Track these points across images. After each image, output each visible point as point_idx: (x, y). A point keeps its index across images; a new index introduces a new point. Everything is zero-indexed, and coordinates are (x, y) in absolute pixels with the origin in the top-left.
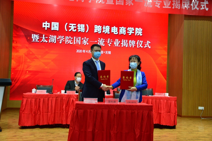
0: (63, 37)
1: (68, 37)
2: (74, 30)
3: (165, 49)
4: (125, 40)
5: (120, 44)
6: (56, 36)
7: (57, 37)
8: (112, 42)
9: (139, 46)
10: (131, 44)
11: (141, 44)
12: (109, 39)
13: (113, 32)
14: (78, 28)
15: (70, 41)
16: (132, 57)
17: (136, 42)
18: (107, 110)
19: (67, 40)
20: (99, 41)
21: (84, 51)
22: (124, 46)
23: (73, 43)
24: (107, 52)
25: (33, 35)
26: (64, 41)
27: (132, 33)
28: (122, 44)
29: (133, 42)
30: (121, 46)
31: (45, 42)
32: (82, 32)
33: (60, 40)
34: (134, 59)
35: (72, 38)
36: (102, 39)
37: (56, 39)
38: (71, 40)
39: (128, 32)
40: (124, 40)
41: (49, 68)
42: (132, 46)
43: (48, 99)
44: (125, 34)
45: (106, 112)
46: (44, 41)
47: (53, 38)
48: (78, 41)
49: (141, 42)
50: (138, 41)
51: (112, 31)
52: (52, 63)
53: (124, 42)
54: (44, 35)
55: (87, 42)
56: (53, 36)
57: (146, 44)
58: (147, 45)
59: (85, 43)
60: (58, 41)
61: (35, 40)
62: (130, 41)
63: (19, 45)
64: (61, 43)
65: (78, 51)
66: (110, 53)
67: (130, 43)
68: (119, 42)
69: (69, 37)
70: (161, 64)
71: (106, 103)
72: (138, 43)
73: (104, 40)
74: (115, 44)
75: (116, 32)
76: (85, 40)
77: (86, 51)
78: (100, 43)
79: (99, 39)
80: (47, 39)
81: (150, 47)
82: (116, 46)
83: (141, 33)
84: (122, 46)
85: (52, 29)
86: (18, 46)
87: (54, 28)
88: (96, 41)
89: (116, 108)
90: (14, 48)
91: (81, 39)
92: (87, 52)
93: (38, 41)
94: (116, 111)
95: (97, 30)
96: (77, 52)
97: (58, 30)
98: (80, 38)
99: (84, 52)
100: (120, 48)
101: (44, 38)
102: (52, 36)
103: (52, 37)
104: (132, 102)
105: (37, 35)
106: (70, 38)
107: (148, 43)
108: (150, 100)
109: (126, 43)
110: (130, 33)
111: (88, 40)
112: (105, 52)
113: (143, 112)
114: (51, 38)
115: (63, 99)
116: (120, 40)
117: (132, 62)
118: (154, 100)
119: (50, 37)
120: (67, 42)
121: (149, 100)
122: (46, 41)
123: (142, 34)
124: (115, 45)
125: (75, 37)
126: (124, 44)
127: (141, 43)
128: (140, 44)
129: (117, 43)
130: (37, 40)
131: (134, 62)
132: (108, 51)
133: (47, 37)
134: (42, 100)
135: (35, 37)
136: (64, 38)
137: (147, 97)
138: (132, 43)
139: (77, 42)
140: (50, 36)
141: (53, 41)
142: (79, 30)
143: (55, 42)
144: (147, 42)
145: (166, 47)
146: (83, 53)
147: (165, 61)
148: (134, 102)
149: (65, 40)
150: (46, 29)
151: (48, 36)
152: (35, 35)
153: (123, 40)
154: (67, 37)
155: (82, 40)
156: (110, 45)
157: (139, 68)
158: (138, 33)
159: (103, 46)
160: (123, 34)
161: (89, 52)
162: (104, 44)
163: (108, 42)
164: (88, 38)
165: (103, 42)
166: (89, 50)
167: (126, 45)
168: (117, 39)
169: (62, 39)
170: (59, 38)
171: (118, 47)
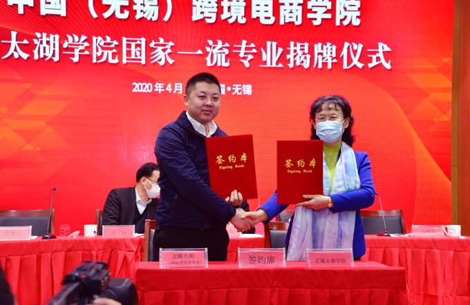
1: (100, 38)
2: (122, 12)
3: (443, 70)
4: (298, 44)
5: (283, 59)
6: (57, 37)
7: (63, 38)
8: (253, 54)
9: (348, 65)
10: (320, 57)
11: (355, 55)
12: (244, 42)
13: (258, 18)
14: (135, 7)
15: (110, 52)
16: (322, 103)
17: (339, 51)
18: (246, 290)
19: (97, 50)
20: (208, 49)
21: (159, 87)
22: (298, 64)
23: (120, 59)
26: (86, 53)
27: (323, 19)
29: (329, 51)
30: (286, 67)
31: (19, 56)
32: (149, 19)
33: (73, 50)
34: (330, 109)
35: (115, 43)
36: (220, 42)
37: (61, 46)
38: (111, 49)
39: (310, 16)
40: (295, 45)
41: (38, 149)
42: (325, 64)
43: (39, 259)
44: (299, 22)
45: (240, 295)
46: (16, 56)
47: (48, 43)
48: (138, 53)
49: (355, 48)
50: (346, 44)
51: (254, 15)
52: (49, 129)
53: (295, 51)
54: (14, 34)
55: (169, 54)
56: (48, 36)
57: (375, 53)
58: (378, 59)
59: (160, 60)
60: (65, 54)
64: (76, 59)
65: (138, 87)
66: (248, 90)
67: (319, 54)
68: (280, 50)
69: (105, 39)
70: (432, 122)
71: (241, 265)
72: (344, 52)
73: (227, 45)
74: (264, 59)
75: (269, 18)
76: (160, 49)
77: (165, 87)
78: (215, 56)
79: (210, 42)
80: (29, 48)
81: (388, 66)
82: (268, 65)
83: (357, 17)
84: (291, 65)
85: (43, 12)
87: (48, 6)
88: (200, 52)
89: (275, 283)
91: (147, 44)
92: (169, 88)
94: (276, 295)
95: (202, 13)
96: (134, 90)
97: (63, 13)
98: (143, 40)
99: (160, 91)
100: (284, 71)
101: (14, 43)
102: (45, 35)
103: (45, 39)
104: (333, 261)
106: (110, 44)
107: (380, 50)
108: (396, 251)
109: (304, 54)
110: (315, 19)
111: (172, 47)
112: (232, 87)
113: (370, 294)
114: (41, 43)
115: (91, 255)
116: (284, 44)
117: (323, 119)
118: (409, 251)
119: (36, 41)
120: (98, 58)
121: (391, 252)
122: (25, 56)
123: (359, 21)
124: (265, 63)
125: (124, 39)
126: (297, 58)
127: (355, 52)
128: (353, 53)
129: (271, 54)
131: (332, 118)
132: (243, 82)
133: (26, 42)
134: (16, 262)
136: (86, 44)
137: (384, 240)
138: (324, 52)
139: (133, 56)
140: (38, 35)
141: (49, 55)
142: (138, 12)
143: (56, 59)
144: (377, 48)
145: (447, 60)
146: (154, 93)
147: (444, 113)
148: (338, 260)
149: (89, 48)
150: (21, 11)
151: (30, 38)
153: (292, 43)
154: (98, 41)
155: (149, 50)
156: (249, 61)
157: (348, 138)
158: (346, 17)
159: (224, 67)
160: (293, 22)
161: (176, 89)
162: (226, 62)
163: (239, 53)
164: (173, 42)
165: (224, 53)
166: (176, 84)
167: (302, 62)
168: (272, 41)
169: (79, 45)
170: (69, 45)
171: (275, 68)
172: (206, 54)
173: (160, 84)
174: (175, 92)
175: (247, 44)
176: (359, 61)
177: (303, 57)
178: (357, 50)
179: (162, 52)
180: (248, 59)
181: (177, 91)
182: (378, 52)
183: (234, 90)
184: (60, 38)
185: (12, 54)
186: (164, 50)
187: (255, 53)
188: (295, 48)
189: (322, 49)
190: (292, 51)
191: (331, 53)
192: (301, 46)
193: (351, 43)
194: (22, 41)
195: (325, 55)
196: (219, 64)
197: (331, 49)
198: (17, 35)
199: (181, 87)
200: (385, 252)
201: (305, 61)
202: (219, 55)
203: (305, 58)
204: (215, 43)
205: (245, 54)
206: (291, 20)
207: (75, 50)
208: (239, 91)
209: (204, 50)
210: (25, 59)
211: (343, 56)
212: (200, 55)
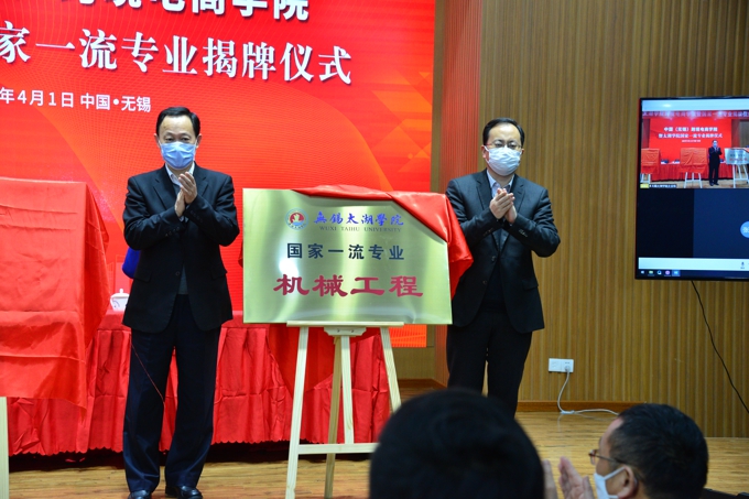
3: (420, 87)
4: (220, 43)
5: (196, 61)
8: (152, 53)
9: (291, 75)
10: (252, 62)
11: (301, 63)
12: (139, 35)
17: (278, 54)
20: (83, 42)
21: (6, 95)
22: (219, 70)
24: (128, 103)
27: (254, 8)
28: (205, 60)
29: (264, 54)
30: (202, 74)
36: (102, 34)
39: (236, 2)
40: (215, 44)
42: (258, 73)
44: (220, 11)
49: (301, 51)
50: (289, 46)
53: (215, 52)
55: (21, 46)
57: (329, 60)
58: (333, 69)
59: (8, 54)
62: (248, 48)
66: (145, 104)
67: (250, 58)
68: (193, 49)
70: (406, 160)
72: (286, 56)
73: (112, 37)
74: (169, 61)
75: (176, 2)
76: (7, 37)
77: (16, 95)
78: (94, 53)
79: (87, 33)
81: (347, 80)
82: (176, 70)
83: (304, 8)
84: (209, 72)
88: (70, 46)
92: (22, 97)
107: (337, 57)
109: (228, 56)
110: (244, 8)
111: (25, 35)
112: (120, 100)
116: (198, 41)
123: (306, 13)
124: (171, 65)
126: (218, 62)
127: (301, 58)
128: (298, 61)
129: (179, 56)
132: (137, 93)
138: (258, 55)
144: (332, 53)
145: (427, 75)
147: (422, 148)
153: (211, 41)
156: (147, 63)
158: (288, 7)
159: (109, 70)
160: (212, 10)
161: (33, 99)
162: (111, 62)
163: (132, 50)
164: (27, 29)
165: (108, 49)
166: (33, 92)
167: (226, 68)
168: (180, 36)
171: (186, 74)
172: (80, 49)
173: (8, 91)
174: (31, 103)
175: (142, 38)
176: (306, 70)
177: (226, 62)
178: (303, 55)
179: (10, 43)
180: (146, 60)
181: (36, 102)
182: (333, 59)
183: (125, 105)
186: (13, 40)
187: (155, 52)
188: (215, 48)
189: (254, 50)
190: (210, 52)
191: (267, 58)
192: (224, 45)
193: (295, 45)
195: (258, 60)
196: (100, 65)
197: (268, 52)
199: (41, 96)
200: (247, 333)
201: (229, 66)
202: (101, 52)
203: (230, 63)
204: (94, 33)
205: (140, 52)
206: (209, 7)
208: (132, 106)
209: (76, 43)
211: (284, 63)
212: (71, 50)
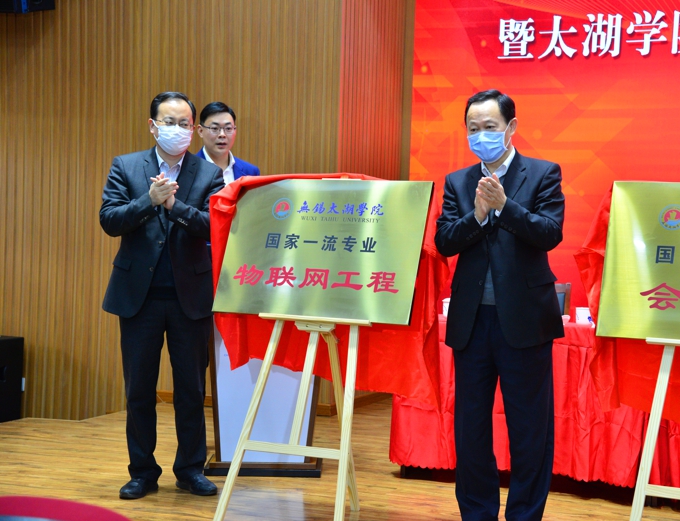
0: (660, 14)
6: (619, 17)
7: (628, 18)
25: (502, 22)
26: (663, 38)
31: (563, 53)
33: (641, 36)
37: (623, 31)
41: (582, 193)
46: (558, 53)
47: (605, 28)
52: (599, 162)
54: (557, 20)
56: (606, 18)
60: (630, 42)
61: (515, 47)
63: (440, 82)
64: (645, 51)
80: (574, 40)
86: (438, 85)
90: (419, 98)
93: (530, 56)
101: (556, 33)
102: (600, 16)
103: (600, 24)
105: (525, 23)
114: (595, 29)
119: (587, 28)
122: (570, 52)
130: (523, 51)
133: (573, 30)
135: (516, 34)
136: (663, 25)
140: (591, 17)
141: (605, 47)
143: (615, 52)
149: (667, 31)
151: (580, 23)
152: (512, 22)
169: (651, 27)
170: (635, 28)
184: (622, 19)
185: (553, 51)
194: (568, 29)
198: (561, 21)
207: (646, 35)
210: (570, 55)
